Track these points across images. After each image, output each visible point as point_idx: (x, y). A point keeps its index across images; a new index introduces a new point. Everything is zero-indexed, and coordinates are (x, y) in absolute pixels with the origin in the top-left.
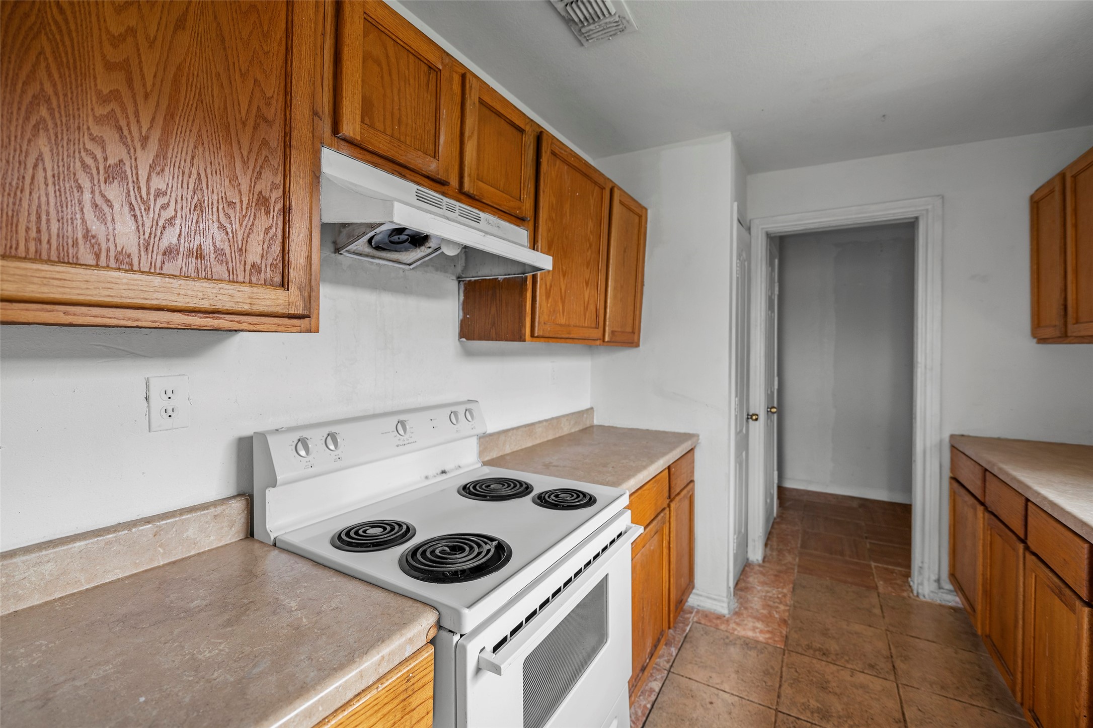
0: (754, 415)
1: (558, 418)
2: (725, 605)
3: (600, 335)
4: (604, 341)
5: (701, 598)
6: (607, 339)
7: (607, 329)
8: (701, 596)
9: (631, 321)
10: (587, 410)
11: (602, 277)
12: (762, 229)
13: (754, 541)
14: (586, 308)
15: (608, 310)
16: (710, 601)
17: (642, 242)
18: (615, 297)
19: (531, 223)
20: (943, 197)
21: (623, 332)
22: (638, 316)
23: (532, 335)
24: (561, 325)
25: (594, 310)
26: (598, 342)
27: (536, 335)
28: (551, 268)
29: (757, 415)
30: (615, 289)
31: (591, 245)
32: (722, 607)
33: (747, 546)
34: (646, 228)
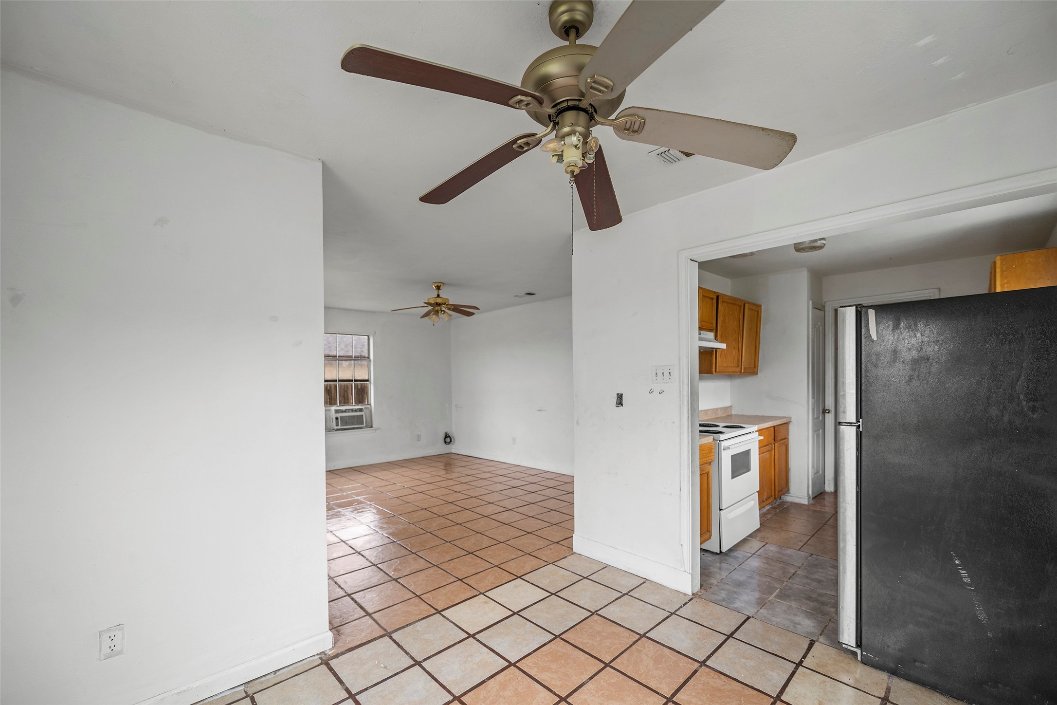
0: (827, 410)
1: (717, 409)
2: (806, 500)
3: (740, 370)
4: (741, 372)
5: (794, 498)
6: (742, 371)
7: (743, 367)
8: (793, 497)
9: (753, 362)
10: (729, 407)
11: (740, 344)
12: (832, 307)
13: (829, 480)
14: (734, 359)
15: (743, 359)
16: (798, 499)
17: (759, 323)
18: (746, 351)
19: (715, 331)
20: (939, 289)
21: (749, 368)
22: (757, 360)
23: (716, 371)
24: (725, 367)
25: (737, 360)
26: (738, 373)
27: (717, 371)
28: (725, 348)
29: (829, 410)
30: (746, 348)
31: (736, 332)
32: (805, 501)
33: (824, 484)
34: (761, 315)
